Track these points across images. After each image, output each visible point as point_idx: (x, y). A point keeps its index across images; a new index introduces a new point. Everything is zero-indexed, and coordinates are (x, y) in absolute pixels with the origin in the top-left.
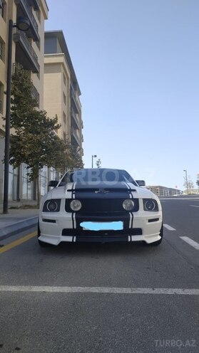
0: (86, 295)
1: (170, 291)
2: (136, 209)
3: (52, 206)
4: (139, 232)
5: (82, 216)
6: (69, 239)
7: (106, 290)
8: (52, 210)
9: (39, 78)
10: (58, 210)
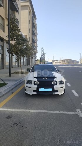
0: (41, 113)
1: (64, 112)
2: (56, 84)
3: (29, 82)
4: (57, 91)
5: (39, 86)
6: (35, 93)
7: (46, 111)
8: (29, 84)
9: (19, 14)
10: (31, 84)
